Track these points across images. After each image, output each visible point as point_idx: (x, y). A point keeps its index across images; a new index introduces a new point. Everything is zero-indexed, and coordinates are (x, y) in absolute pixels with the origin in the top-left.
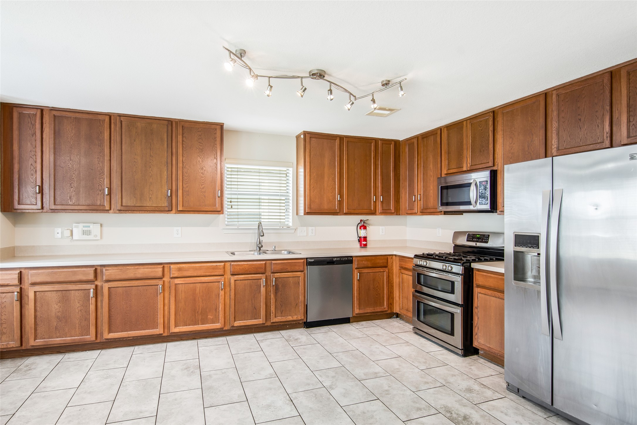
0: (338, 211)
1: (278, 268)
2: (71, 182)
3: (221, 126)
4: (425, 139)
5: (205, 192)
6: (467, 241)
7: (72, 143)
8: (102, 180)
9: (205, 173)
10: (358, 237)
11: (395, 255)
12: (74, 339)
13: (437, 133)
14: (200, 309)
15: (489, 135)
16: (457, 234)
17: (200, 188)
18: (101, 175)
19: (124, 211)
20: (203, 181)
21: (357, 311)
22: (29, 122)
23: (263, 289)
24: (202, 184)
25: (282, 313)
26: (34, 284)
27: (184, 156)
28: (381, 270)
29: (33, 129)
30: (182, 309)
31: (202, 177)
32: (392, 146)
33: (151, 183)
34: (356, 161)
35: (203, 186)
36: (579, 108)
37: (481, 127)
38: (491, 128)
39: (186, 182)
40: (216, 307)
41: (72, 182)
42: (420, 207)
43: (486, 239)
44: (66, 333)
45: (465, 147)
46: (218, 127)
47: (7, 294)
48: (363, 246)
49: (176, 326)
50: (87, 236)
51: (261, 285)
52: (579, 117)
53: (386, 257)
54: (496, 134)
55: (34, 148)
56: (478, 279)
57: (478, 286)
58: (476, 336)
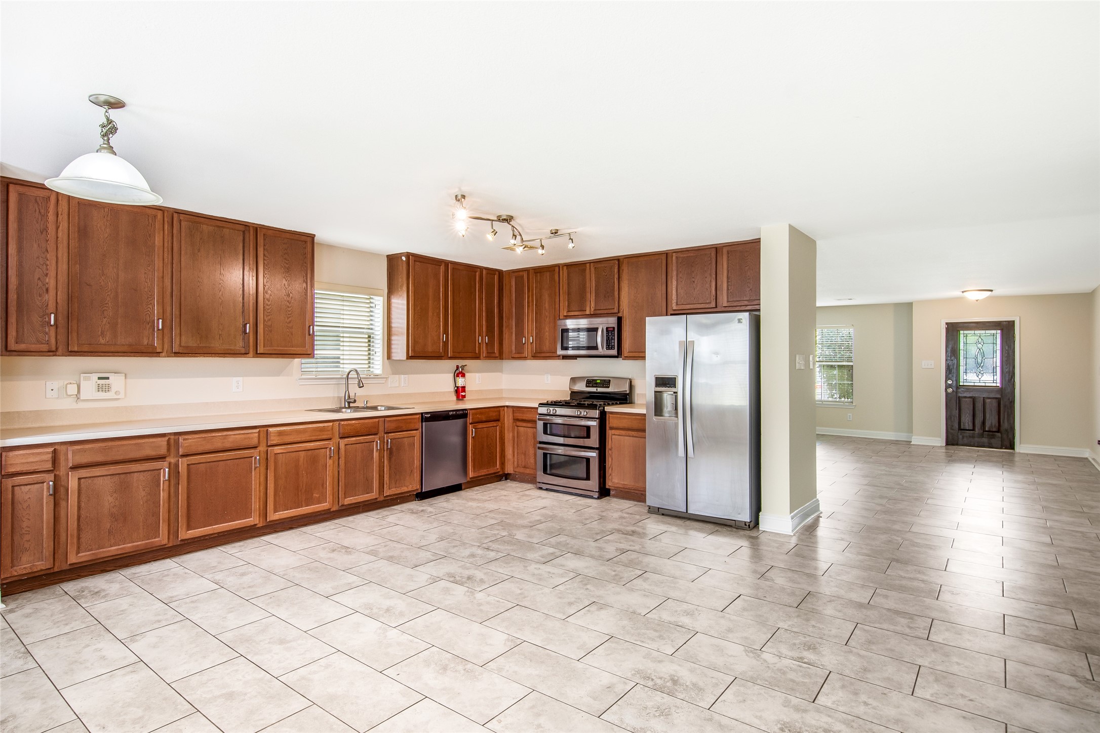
0: (443, 355)
1: (393, 426)
2: (103, 309)
3: (312, 237)
4: (539, 274)
5: (292, 328)
6: (587, 386)
7: (105, 249)
8: (151, 306)
9: (292, 301)
10: (456, 386)
11: (507, 406)
12: (138, 545)
13: (555, 270)
14: (304, 486)
15: (614, 282)
16: (574, 380)
17: (286, 322)
18: (149, 299)
19: (181, 353)
20: (290, 313)
21: (471, 474)
22: (35, 211)
23: (376, 455)
24: (288, 316)
25: (396, 484)
26: (75, 468)
27: (265, 276)
28: (494, 424)
29: (42, 223)
30: (282, 487)
31: (288, 307)
32: (496, 277)
33: (221, 313)
34: (461, 293)
35: (290, 319)
36: (693, 272)
37: (605, 273)
38: (616, 276)
39: (269, 314)
40: (323, 481)
41: (105, 308)
42: (532, 351)
43: (607, 385)
44: (124, 538)
45: (588, 290)
46: (309, 239)
47: (32, 486)
48: (461, 398)
49: (275, 512)
50: (104, 394)
51: (373, 449)
52: (693, 280)
53: (498, 409)
54: (621, 282)
55: (44, 253)
56: (611, 422)
57: (611, 428)
58: (610, 477)
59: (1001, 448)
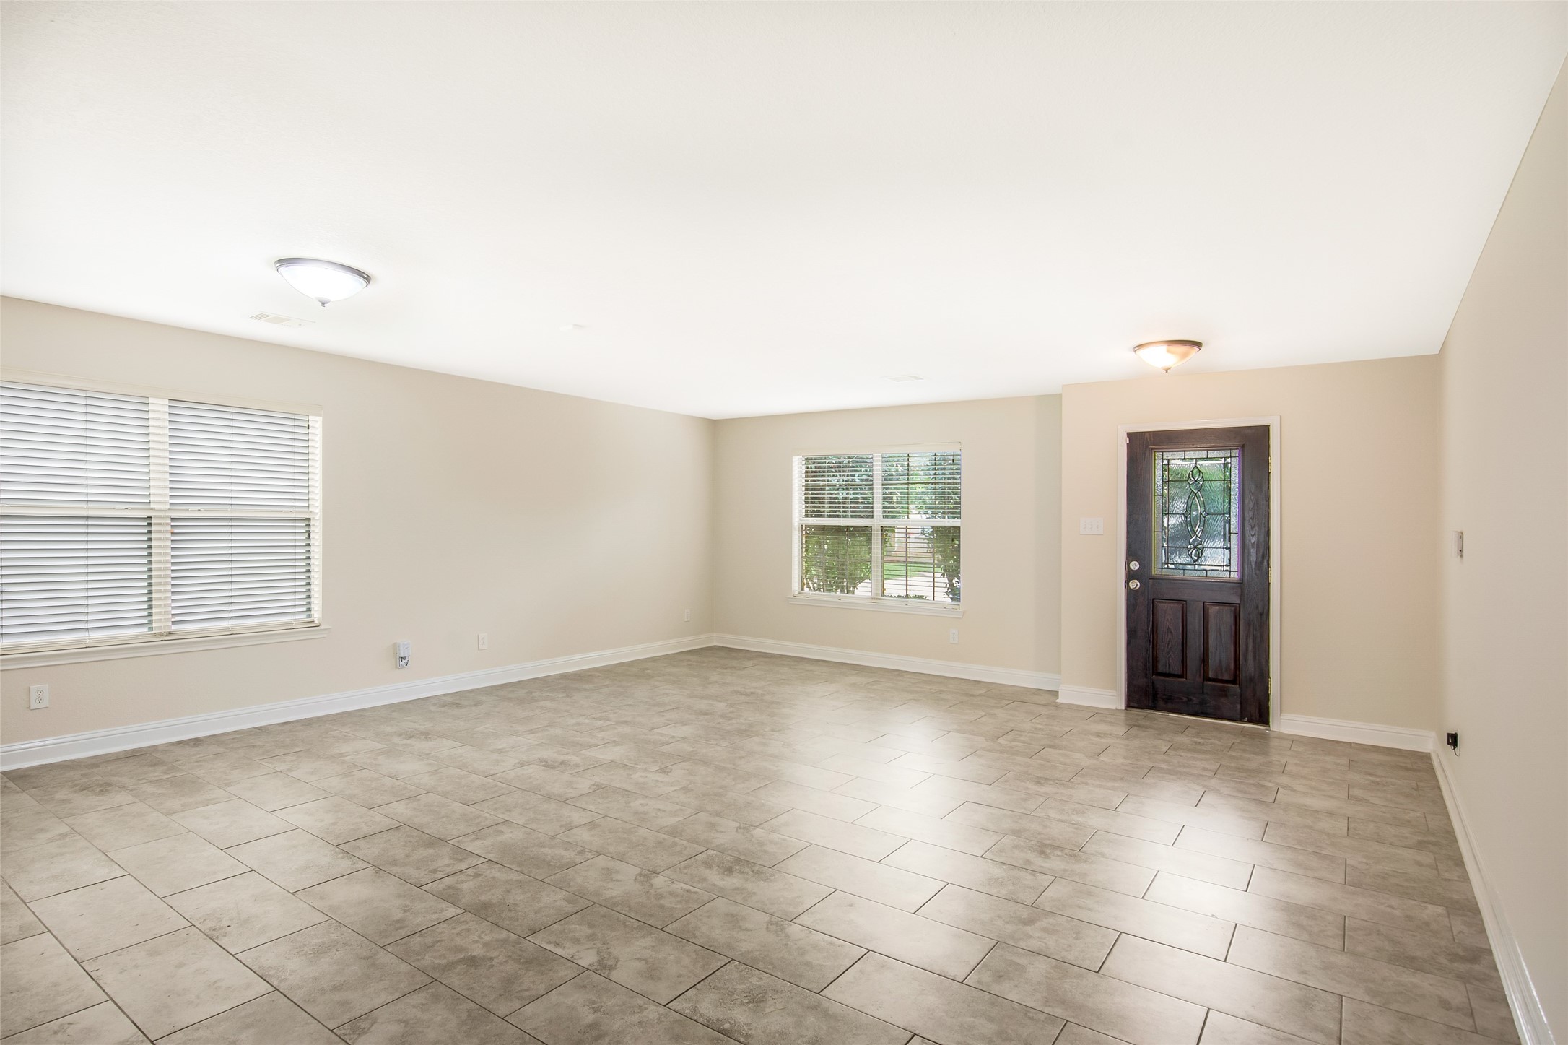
59: (1241, 720)
